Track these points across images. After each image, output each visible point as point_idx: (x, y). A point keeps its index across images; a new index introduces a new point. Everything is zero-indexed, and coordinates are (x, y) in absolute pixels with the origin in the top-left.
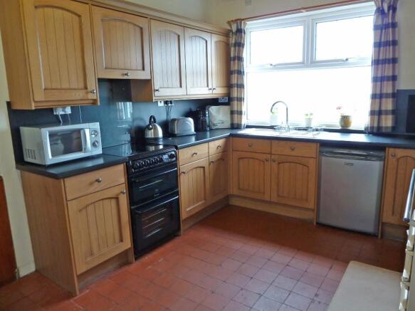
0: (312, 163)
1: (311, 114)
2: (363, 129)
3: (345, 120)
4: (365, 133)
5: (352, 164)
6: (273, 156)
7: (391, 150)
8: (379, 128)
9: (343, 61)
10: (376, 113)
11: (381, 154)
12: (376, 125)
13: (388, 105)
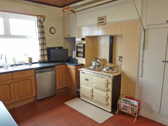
0: (33, 78)
1: (15, 58)
2: (38, 62)
3: (31, 59)
4: (39, 63)
5: (48, 74)
6: (14, 80)
7: (57, 66)
8: (44, 60)
9: (24, 36)
10: (42, 56)
11: (54, 68)
12: (43, 60)
13: (46, 53)
